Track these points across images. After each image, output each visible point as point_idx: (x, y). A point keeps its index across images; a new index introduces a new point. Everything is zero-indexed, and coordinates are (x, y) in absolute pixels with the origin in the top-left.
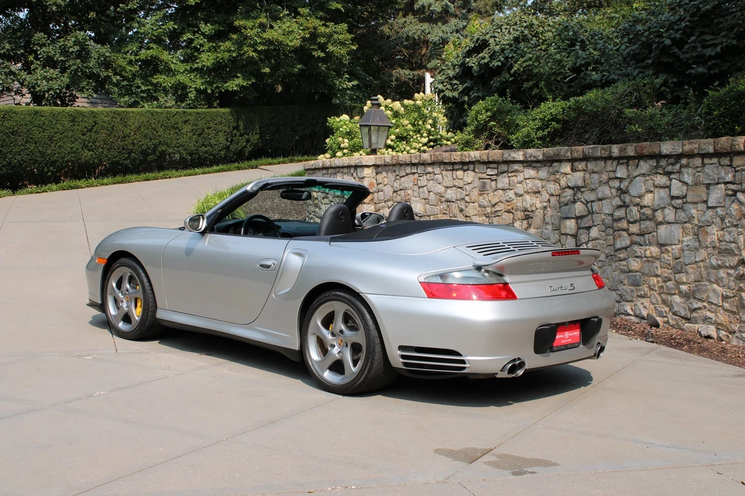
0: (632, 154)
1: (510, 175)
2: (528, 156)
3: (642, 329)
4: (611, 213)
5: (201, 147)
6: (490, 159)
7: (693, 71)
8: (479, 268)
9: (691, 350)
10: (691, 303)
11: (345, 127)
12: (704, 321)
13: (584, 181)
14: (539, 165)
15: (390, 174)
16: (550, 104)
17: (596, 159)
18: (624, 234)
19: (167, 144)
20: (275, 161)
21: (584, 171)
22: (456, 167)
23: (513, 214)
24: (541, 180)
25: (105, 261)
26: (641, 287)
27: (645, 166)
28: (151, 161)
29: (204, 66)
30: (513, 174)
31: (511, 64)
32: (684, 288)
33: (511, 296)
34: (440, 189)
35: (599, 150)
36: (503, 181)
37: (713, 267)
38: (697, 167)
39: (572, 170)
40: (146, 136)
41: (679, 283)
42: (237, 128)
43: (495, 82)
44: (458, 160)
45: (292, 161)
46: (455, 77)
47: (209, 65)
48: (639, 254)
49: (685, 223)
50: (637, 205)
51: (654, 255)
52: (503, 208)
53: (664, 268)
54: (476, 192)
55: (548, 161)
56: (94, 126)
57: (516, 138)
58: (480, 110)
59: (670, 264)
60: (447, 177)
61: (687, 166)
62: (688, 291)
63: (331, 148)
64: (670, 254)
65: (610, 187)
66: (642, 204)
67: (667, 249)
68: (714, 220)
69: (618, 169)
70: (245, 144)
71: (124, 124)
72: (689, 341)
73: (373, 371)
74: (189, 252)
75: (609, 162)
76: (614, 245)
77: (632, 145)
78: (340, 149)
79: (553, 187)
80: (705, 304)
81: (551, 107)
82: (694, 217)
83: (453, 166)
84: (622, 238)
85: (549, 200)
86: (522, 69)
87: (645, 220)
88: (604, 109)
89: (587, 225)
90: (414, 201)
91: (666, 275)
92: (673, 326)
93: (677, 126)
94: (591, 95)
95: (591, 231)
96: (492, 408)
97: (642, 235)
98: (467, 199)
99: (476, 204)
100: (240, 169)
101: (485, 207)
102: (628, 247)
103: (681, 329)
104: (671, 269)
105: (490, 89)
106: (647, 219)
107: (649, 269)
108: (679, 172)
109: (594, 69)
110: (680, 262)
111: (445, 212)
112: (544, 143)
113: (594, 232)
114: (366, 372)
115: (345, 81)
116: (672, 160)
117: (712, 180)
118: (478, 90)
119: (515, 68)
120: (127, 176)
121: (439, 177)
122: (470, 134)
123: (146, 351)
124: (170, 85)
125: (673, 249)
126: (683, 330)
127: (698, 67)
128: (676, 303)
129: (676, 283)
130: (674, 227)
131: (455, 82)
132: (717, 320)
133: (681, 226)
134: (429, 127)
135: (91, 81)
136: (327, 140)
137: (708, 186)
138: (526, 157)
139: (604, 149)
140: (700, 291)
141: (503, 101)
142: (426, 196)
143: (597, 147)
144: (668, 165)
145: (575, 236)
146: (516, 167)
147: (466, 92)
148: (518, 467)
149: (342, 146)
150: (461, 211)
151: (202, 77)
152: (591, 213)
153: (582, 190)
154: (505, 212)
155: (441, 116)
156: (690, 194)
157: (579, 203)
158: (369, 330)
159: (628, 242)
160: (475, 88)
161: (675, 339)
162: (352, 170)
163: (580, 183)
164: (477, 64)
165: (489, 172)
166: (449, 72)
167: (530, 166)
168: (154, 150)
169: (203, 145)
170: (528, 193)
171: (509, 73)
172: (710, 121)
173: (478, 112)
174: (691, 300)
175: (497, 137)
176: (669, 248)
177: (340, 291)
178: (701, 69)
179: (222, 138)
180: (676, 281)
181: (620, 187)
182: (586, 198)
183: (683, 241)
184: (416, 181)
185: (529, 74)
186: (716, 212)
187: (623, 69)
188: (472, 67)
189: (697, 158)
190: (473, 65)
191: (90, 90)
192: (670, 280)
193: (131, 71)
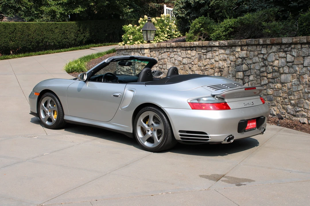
0: (269, 43)
1: (212, 52)
2: (221, 44)
3: (274, 120)
4: (259, 69)
5: (63, 39)
6: (203, 45)
7: (291, 5)
8: (213, 96)
9: (297, 129)
10: (296, 109)
11: (130, 30)
12: (302, 116)
13: (247, 55)
14: (226, 48)
15: (156, 52)
16: (229, 20)
17: (252, 45)
18: (265, 78)
19: (48, 38)
20: (97, 45)
21: (247, 50)
22: (187, 49)
23: (214, 69)
24: (227, 54)
25: (39, 94)
26: (273, 102)
27: (274, 48)
28: (41, 46)
29: (63, 2)
30: (214, 52)
31: (209, 2)
32: (293, 102)
33: (228, 108)
34: (180, 59)
35: (253, 41)
36: (209, 55)
37: (306, 93)
38: (299, 49)
39: (241, 50)
40: (38, 35)
41: (290, 100)
42: (79, 30)
43: (202, 10)
44: (188, 45)
45: (104, 45)
46: (183, 8)
47: (66, 2)
48: (272, 87)
49: (293, 73)
50: (271, 65)
51: (279, 87)
52: (209, 67)
53: (283, 93)
54: (197, 60)
55: (230, 46)
56: (15, 30)
57: (213, 35)
58: (196, 23)
59: (286, 92)
60: (184, 53)
61: (294, 48)
62: (294, 103)
63: (124, 40)
64: (286, 87)
65: (259, 58)
66: (273, 65)
67: (285, 85)
68: (306, 72)
69: (262, 50)
70: (83, 38)
71: (28, 29)
72: (295, 125)
73: (167, 142)
74: (79, 90)
75: (258, 47)
76: (260, 83)
77: (269, 39)
78: (129, 40)
79: (232, 58)
80: (302, 109)
81: (229, 22)
82: (297, 71)
83: (186, 48)
84: (264, 80)
85: (230, 64)
86: (214, 4)
87: (275, 72)
88: (253, 22)
89: (248, 74)
90: (168, 64)
91: (284, 96)
92: (288, 119)
93: (286, 30)
94: (247, 16)
95: (250, 77)
96: (219, 156)
97: (273, 78)
98: (193, 63)
99: (197, 65)
100: (81, 49)
101: (201, 67)
102: (267, 84)
103: (291, 120)
104: (287, 94)
105: (200, 13)
106: (276, 71)
107: (277, 94)
108: (291, 51)
109: (245, 4)
110: (291, 91)
111: (182, 69)
112: (226, 38)
113: (251, 78)
114: (164, 142)
115: (128, 9)
116: (287, 46)
117: (306, 54)
118: (194, 14)
119: (212, 4)
120: (30, 53)
121: (180, 53)
122: (192, 34)
123: (60, 134)
124: (48, 11)
125: (287, 85)
126: (292, 120)
127: (294, 3)
128: (289, 108)
129: (289, 100)
130: (288, 75)
131: (183, 10)
132: (308, 116)
133: (291, 75)
134: (168, 29)
135: (12, 9)
136: (123, 36)
137: (304, 57)
138: (220, 44)
139: (256, 41)
140: (300, 103)
141: (207, 18)
142: (174, 62)
143: (253, 40)
144: (285, 48)
145: (242, 79)
146: (215, 49)
147: (188, 14)
148: (238, 182)
149: (130, 38)
150: (190, 68)
151: (63, 7)
152: (250, 69)
153: (246, 59)
154: (210, 69)
155: (173, 25)
156: (296, 60)
157: (244, 65)
158: (165, 124)
159: (267, 82)
160: (192, 13)
161: (289, 124)
162: (139, 50)
163: (245, 56)
164: (193, 2)
165: (203, 51)
166: (180, 5)
167: (222, 48)
168: (42, 41)
169: (64, 38)
170: (221, 60)
171: (208, 6)
172: (302, 28)
173: (195, 24)
174: (296, 107)
175: (204, 35)
176: (286, 85)
177: (151, 107)
178: (295, 4)
179: (73, 35)
180: (289, 99)
181: (263, 57)
182: (248, 62)
183: (292, 82)
184: (169, 55)
185: (218, 6)
186: (308, 69)
187: (260, 4)
188: (191, 3)
189: (299, 45)
190: (192, 2)
191: (11, 14)
192: (286, 98)
193: (30, 5)
